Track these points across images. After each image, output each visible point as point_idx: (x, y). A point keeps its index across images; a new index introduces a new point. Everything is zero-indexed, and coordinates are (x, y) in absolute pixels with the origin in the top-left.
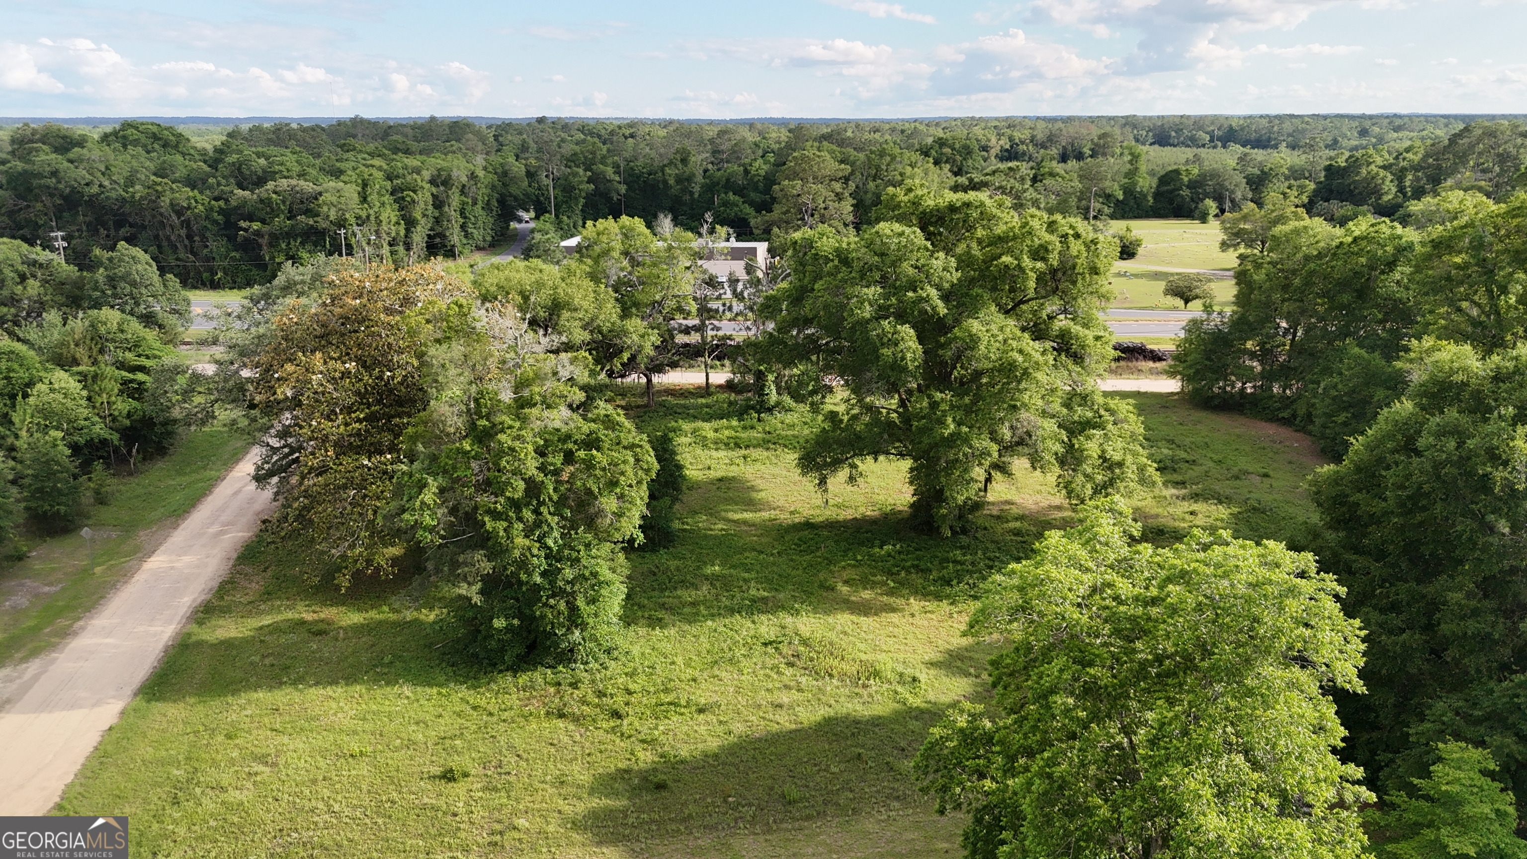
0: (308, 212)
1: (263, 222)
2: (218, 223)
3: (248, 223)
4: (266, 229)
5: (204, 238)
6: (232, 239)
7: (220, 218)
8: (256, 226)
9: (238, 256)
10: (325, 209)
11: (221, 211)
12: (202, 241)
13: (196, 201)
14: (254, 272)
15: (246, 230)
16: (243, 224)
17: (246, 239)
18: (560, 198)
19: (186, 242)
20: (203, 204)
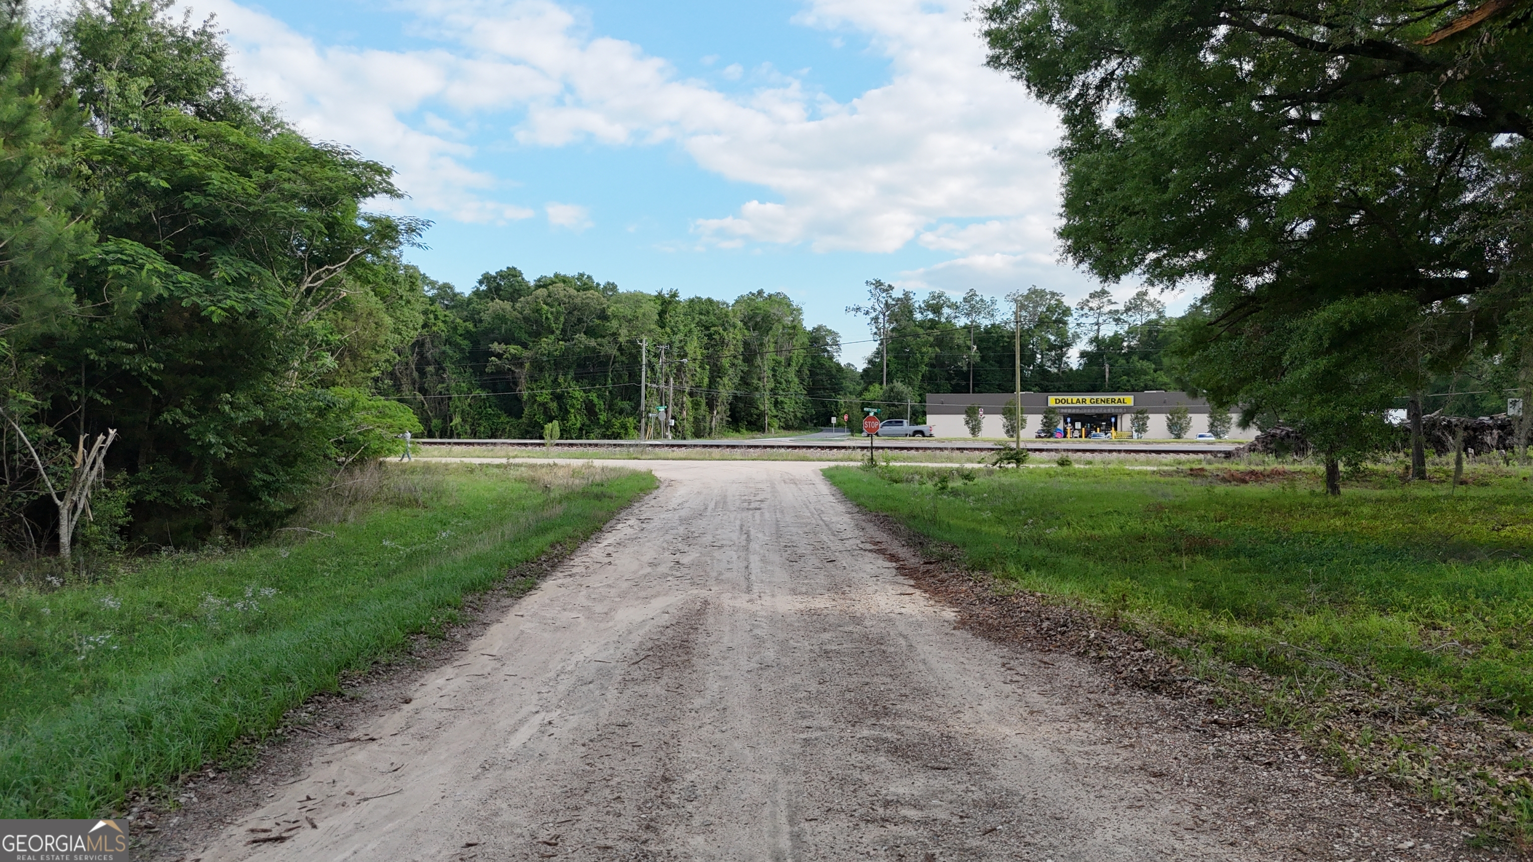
0: (591, 332)
1: (525, 346)
2: (462, 350)
3: (503, 346)
4: (526, 353)
5: (440, 368)
6: (479, 371)
7: (465, 344)
8: (513, 349)
9: (484, 395)
10: (615, 323)
11: (468, 335)
12: (437, 373)
13: (436, 318)
14: (504, 418)
15: (499, 356)
16: (496, 347)
17: (499, 371)
18: (893, 367)
19: (416, 374)
20: (444, 322)
